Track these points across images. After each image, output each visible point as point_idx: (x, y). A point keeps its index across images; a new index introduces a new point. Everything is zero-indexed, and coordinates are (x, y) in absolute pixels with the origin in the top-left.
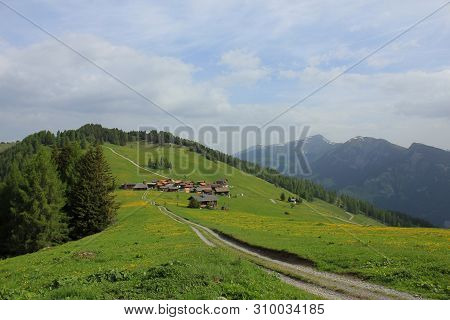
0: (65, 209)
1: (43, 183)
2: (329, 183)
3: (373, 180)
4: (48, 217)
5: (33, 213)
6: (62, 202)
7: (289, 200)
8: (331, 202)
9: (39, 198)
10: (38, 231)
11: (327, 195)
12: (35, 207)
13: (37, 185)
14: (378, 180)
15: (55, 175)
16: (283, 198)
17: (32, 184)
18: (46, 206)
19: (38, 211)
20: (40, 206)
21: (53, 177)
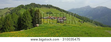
0: (32, 22)
1: (28, 17)
2: (91, 18)
3: (103, 17)
4: (29, 24)
5: (26, 23)
6: (31, 21)
7: (81, 22)
8: (92, 22)
9: (27, 20)
10: (27, 27)
11: (91, 21)
12: (26, 22)
13: (27, 17)
14: (104, 17)
15: (30, 15)
16: (79, 21)
17: (25, 17)
18: (28, 22)
19: (27, 23)
20: (27, 22)
21: (29, 16)
